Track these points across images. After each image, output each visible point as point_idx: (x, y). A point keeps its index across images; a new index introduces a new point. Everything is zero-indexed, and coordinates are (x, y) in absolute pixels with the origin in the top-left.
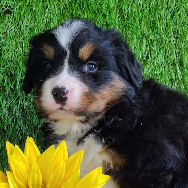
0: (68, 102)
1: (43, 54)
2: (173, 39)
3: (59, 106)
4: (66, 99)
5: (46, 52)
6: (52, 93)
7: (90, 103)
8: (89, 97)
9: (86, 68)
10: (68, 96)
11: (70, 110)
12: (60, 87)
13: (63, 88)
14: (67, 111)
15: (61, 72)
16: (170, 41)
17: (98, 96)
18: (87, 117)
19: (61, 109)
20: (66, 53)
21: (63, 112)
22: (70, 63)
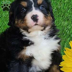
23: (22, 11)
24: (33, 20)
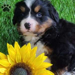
0: (31, 28)
1: (21, 10)
2: (72, 3)
3: (27, 30)
4: (30, 27)
5: (22, 9)
6: (25, 25)
7: (39, 29)
8: (39, 27)
9: (37, 15)
10: (31, 26)
11: (32, 32)
12: (28, 23)
13: (29, 23)
14: (30, 32)
15: (28, 17)
16: (71, 4)
17: (42, 26)
18: (38, 34)
19: (28, 31)
20: (30, 9)
21: (29, 32)
22: (31, 13)
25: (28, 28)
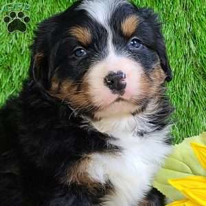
23: (73, 55)
24: (111, 89)
25: (118, 90)
